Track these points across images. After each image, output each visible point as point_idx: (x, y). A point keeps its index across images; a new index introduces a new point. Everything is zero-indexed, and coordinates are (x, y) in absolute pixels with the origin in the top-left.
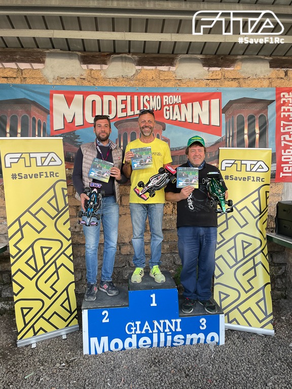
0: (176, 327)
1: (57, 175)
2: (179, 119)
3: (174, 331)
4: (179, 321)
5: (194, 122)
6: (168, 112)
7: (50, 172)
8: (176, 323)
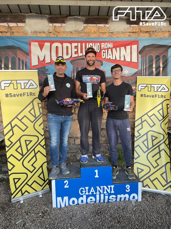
0: (111, 190)
1: (35, 94)
2: (111, 58)
3: (109, 193)
4: (113, 186)
5: (121, 60)
6: (104, 54)
7: (30, 93)
8: (111, 188)
